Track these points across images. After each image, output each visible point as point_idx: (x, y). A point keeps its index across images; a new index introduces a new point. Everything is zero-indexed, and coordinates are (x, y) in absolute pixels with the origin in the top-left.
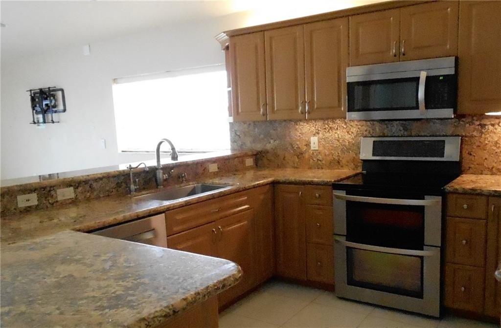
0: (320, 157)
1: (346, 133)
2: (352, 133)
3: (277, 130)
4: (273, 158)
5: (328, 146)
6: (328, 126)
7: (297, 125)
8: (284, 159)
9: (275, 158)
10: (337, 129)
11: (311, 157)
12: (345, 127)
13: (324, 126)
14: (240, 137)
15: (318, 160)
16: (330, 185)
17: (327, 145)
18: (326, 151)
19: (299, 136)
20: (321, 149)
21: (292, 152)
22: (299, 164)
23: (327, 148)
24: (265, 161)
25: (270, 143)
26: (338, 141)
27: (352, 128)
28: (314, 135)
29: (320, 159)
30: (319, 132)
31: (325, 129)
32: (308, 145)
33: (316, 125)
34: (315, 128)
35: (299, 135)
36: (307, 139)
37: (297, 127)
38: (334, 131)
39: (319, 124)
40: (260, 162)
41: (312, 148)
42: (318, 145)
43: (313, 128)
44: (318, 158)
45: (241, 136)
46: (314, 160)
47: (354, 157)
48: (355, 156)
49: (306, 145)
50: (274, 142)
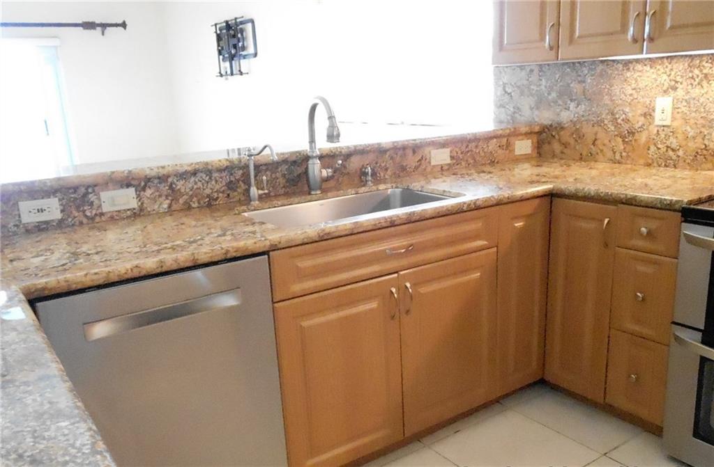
0: (673, 142)
3: (584, 82)
4: (572, 142)
5: (694, 118)
6: (701, 71)
7: (628, 69)
8: (594, 144)
9: (576, 141)
11: (651, 141)
13: (691, 72)
14: (511, 96)
15: (668, 147)
16: (678, 211)
17: (693, 114)
18: (688, 128)
19: (631, 95)
20: (675, 124)
21: (613, 128)
22: (624, 154)
23: (692, 121)
24: (557, 147)
25: (568, 109)
28: (665, 92)
29: (673, 146)
30: (678, 85)
31: (692, 78)
32: (648, 114)
33: (671, 70)
34: (669, 76)
35: (631, 92)
36: (648, 102)
37: (628, 74)
39: (680, 68)
40: (546, 147)
41: (657, 122)
42: (673, 113)
43: (665, 77)
44: (668, 143)
45: (512, 94)
46: (659, 149)
49: (645, 115)
50: (576, 108)
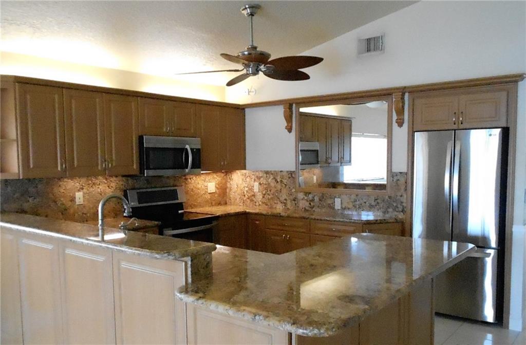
1: (107, 188)
2: (112, 187)
3: (37, 187)
6: (92, 182)
7: (61, 181)
10: (99, 184)
11: (76, 212)
12: (106, 182)
13: (88, 182)
15: (83, 213)
16: (155, 227)
17: (91, 199)
18: (90, 204)
19: (63, 192)
20: (86, 203)
21: (56, 208)
23: (91, 201)
25: (28, 201)
26: (101, 194)
27: (112, 183)
28: (79, 190)
29: (85, 212)
30: (84, 187)
32: (73, 200)
33: (80, 181)
36: (72, 195)
37: (61, 183)
38: (97, 186)
39: (83, 180)
41: (77, 204)
42: (83, 199)
43: (78, 184)
44: (83, 211)
46: (79, 214)
47: (114, 208)
48: (114, 206)
49: (71, 201)
50: (33, 201)
